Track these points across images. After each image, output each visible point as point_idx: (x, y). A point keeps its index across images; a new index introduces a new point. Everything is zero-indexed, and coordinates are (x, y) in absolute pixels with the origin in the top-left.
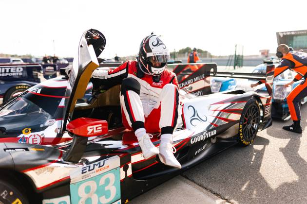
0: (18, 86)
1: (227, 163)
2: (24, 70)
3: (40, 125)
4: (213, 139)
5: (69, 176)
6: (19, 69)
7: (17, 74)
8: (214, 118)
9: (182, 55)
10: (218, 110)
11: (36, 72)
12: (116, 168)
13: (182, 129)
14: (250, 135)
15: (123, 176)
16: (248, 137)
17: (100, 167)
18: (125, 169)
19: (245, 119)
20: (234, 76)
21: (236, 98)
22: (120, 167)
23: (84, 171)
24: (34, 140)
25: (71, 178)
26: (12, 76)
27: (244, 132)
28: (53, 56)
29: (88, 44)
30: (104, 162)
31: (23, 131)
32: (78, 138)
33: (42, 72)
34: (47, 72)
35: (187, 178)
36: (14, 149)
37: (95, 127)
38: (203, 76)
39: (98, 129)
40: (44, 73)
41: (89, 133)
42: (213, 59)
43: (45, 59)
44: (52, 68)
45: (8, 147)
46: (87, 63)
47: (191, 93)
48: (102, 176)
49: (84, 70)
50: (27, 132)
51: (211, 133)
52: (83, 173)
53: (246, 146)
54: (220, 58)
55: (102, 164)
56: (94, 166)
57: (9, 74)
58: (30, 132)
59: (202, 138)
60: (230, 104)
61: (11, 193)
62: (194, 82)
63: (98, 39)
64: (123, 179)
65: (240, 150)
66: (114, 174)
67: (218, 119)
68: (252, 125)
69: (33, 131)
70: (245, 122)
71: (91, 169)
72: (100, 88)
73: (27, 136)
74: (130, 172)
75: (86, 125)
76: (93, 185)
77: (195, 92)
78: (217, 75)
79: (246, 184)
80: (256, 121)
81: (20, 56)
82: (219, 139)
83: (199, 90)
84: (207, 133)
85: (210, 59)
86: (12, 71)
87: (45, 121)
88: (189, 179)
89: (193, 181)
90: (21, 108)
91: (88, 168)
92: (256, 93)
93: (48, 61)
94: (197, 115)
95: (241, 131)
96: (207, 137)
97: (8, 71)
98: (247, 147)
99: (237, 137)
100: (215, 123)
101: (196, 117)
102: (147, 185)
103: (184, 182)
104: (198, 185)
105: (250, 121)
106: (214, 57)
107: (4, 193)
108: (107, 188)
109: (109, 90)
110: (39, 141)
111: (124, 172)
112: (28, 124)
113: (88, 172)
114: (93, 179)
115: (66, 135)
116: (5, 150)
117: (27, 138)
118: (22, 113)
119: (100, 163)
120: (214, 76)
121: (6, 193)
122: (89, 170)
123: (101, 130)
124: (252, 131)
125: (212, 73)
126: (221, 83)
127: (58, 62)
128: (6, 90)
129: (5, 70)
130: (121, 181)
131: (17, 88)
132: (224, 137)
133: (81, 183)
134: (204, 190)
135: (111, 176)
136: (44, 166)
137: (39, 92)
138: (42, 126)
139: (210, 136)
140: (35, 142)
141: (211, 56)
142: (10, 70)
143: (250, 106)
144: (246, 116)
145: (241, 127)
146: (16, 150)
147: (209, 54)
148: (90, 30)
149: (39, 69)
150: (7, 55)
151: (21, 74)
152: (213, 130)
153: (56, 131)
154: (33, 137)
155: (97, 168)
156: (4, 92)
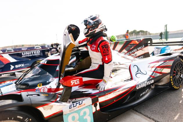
0: (38, 61)
1: (164, 101)
2: (40, 52)
3: (46, 81)
4: (153, 86)
5: (62, 110)
6: (38, 52)
7: (37, 54)
8: (152, 72)
9: (131, 35)
10: (155, 67)
11: (47, 53)
12: (90, 106)
13: (130, 80)
14: (179, 82)
15: (94, 110)
16: (177, 83)
17: (80, 104)
18: (95, 106)
19: (174, 72)
20: (164, 44)
21: (166, 59)
22: (92, 105)
23: (71, 107)
24: (44, 90)
25: (63, 112)
26: (35, 56)
27: (174, 80)
28: (56, 43)
29: (69, 34)
30: (82, 101)
31: (38, 85)
32: (67, 88)
33: (50, 52)
34: (53, 52)
35: (136, 111)
36: (32, 95)
37: (75, 81)
38: (143, 46)
39: (77, 82)
40: (51, 53)
41: (72, 84)
42: (151, 35)
43: (52, 45)
44: (55, 49)
45: (29, 94)
46: (68, 44)
47: (136, 57)
48: (82, 110)
49: (67, 48)
50: (40, 86)
51: (150, 82)
52: (70, 108)
53: (176, 90)
54: (156, 35)
55: (81, 103)
56: (76, 104)
57: (34, 55)
58: (41, 85)
59: (144, 85)
60: (163, 62)
61: (30, 120)
62: (137, 50)
63: (74, 30)
64: (95, 112)
65: (172, 93)
66: (89, 109)
67: (155, 73)
68: (179, 75)
69: (43, 85)
70: (174, 74)
71: (74, 106)
72: (80, 58)
73: (40, 88)
74: (98, 108)
75: (70, 80)
76: (77, 116)
77: (139, 56)
78: (153, 45)
79: (178, 115)
80: (182, 73)
81: (39, 45)
82: (156, 86)
83: (142, 55)
84: (147, 82)
85: (149, 36)
86: (34, 53)
87: (49, 79)
88: (138, 112)
89: (140, 113)
90: (38, 73)
91: (73, 105)
92: (181, 54)
93: (54, 46)
94: (140, 71)
95: (171, 80)
96: (148, 84)
97: (32, 53)
98: (178, 91)
99: (169, 83)
100: (153, 76)
101: (139, 72)
102: (110, 116)
103: (135, 113)
104: (144, 115)
105: (178, 73)
106: (152, 34)
107: (26, 120)
108: (85, 118)
109: (85, 59)
110: (46, 91)
111: (95, 108)
112: (41, 81)
113: (73, 108)
114: (76, 112)
115: (61, 87)
116: (27, 96)
117: (40, 89)
118: (38, 75)
119: (79, 102)
120: (151, 46)
121: (27, 119)
122: (74, 107)
123: (79, 83)
124: (180, 80)
125: (149, 44)
126: (160, 49)
127: (59, 46)
128: (32, 64)
129: (31, 53)
130: (93, 113)
131: (37, 62)
132: (160, 84)
133: (69, 114)
134: (148, 119)
135: (87, 110)
136: (48, 104)
137: (46, 63)
138: (47, 82)
139: (149, 84)
140: (44, 91)
141: (150, 34)
142: (33, 53)
143: (176, 63)
144: (175, 70)
145: (171, 78)
146: (33, 95)
147: (149, 33)
148: (70, 25)
149: (48, 51)
150: (33, 45)
151: (39, 54)
152: (151, 80)
153: (56, 84)
154: (43, 88)
155: (78, 105)
156: (31, 65)
